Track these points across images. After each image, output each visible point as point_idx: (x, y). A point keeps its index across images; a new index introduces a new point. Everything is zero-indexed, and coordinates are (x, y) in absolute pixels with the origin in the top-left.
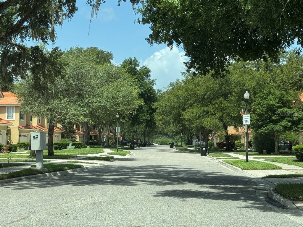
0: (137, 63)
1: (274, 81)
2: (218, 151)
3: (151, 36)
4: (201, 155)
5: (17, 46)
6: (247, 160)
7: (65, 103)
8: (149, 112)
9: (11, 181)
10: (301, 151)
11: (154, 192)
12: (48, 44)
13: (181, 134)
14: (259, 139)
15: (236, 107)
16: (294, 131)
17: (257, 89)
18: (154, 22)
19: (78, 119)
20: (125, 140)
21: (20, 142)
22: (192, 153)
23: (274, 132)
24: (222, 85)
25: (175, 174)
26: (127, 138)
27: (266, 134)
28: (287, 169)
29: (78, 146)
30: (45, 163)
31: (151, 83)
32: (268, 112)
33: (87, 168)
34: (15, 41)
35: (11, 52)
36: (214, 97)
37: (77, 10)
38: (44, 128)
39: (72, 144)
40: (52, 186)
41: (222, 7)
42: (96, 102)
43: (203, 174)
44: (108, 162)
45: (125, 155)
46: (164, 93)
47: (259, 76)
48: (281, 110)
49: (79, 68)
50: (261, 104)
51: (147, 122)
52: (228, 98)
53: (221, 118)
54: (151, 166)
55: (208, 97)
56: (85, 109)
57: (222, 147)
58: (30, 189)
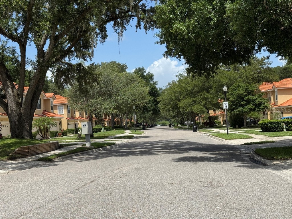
0: (144, 70)
1: (240, 77)
2: (204, 128)
3: (166, 52)
4: (193, 131)
5: (67, 63)
6: (228, 133)
7: (100, 101)
8: (155, 103)
9: (71, 156)
10: (265, 125)
11: (172, 159)
12: (87, 61)
13: (177, 117)
14: (233, 118)
15: (215, 97)
16: (257, 111)
17: (229, 84)
18: (168, 42)
19: (109, 111)
20: (138, 123)
21: (69, 129)
22: (186, 130)
23: (243, 113)
24: (204, 82)
25: (181, 145)
26: (139, 122)
27: (237, 114)
28: (256, 138)
29: (107, 130)
30: (91, 142)
31: (155, 83)
32: (238, 99)
33: (118, 144)
34: (65, 60)
35: (63, 68)
36: (199, 91)
37: (108, 37)
38: (83, 119)
39: (104, 128)
40: (101, 158)
41: (215, 29)
42: (120, 99)
43: (199, 145)
44: (131, 140)
45: (141, 134)
46: (164, 90)
47: (230, 75)
48: (247, 97)
49: (108, 77)
50: (233, 94)
51: (153, 110)
52: (209, 91)
53: (205, 106)
54: (162, 141)
55: (195, 91)
56: (113, 104)
57: (206, 125)
58: (87, 161)
